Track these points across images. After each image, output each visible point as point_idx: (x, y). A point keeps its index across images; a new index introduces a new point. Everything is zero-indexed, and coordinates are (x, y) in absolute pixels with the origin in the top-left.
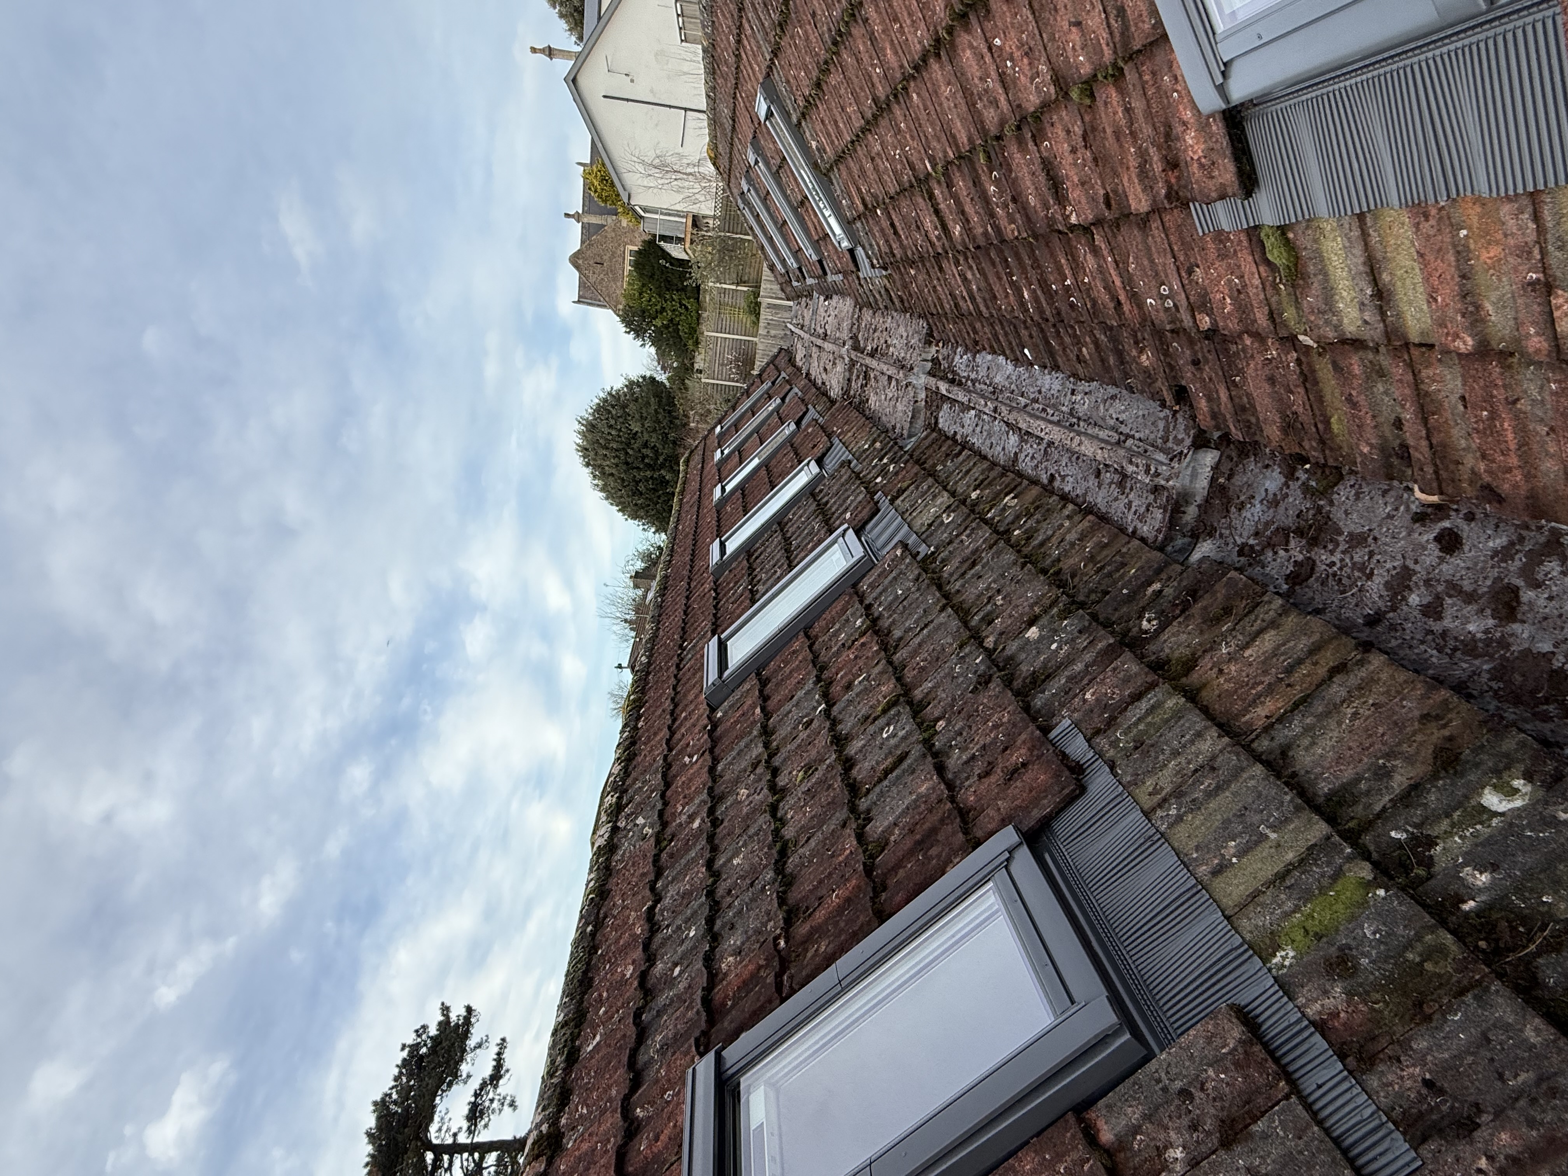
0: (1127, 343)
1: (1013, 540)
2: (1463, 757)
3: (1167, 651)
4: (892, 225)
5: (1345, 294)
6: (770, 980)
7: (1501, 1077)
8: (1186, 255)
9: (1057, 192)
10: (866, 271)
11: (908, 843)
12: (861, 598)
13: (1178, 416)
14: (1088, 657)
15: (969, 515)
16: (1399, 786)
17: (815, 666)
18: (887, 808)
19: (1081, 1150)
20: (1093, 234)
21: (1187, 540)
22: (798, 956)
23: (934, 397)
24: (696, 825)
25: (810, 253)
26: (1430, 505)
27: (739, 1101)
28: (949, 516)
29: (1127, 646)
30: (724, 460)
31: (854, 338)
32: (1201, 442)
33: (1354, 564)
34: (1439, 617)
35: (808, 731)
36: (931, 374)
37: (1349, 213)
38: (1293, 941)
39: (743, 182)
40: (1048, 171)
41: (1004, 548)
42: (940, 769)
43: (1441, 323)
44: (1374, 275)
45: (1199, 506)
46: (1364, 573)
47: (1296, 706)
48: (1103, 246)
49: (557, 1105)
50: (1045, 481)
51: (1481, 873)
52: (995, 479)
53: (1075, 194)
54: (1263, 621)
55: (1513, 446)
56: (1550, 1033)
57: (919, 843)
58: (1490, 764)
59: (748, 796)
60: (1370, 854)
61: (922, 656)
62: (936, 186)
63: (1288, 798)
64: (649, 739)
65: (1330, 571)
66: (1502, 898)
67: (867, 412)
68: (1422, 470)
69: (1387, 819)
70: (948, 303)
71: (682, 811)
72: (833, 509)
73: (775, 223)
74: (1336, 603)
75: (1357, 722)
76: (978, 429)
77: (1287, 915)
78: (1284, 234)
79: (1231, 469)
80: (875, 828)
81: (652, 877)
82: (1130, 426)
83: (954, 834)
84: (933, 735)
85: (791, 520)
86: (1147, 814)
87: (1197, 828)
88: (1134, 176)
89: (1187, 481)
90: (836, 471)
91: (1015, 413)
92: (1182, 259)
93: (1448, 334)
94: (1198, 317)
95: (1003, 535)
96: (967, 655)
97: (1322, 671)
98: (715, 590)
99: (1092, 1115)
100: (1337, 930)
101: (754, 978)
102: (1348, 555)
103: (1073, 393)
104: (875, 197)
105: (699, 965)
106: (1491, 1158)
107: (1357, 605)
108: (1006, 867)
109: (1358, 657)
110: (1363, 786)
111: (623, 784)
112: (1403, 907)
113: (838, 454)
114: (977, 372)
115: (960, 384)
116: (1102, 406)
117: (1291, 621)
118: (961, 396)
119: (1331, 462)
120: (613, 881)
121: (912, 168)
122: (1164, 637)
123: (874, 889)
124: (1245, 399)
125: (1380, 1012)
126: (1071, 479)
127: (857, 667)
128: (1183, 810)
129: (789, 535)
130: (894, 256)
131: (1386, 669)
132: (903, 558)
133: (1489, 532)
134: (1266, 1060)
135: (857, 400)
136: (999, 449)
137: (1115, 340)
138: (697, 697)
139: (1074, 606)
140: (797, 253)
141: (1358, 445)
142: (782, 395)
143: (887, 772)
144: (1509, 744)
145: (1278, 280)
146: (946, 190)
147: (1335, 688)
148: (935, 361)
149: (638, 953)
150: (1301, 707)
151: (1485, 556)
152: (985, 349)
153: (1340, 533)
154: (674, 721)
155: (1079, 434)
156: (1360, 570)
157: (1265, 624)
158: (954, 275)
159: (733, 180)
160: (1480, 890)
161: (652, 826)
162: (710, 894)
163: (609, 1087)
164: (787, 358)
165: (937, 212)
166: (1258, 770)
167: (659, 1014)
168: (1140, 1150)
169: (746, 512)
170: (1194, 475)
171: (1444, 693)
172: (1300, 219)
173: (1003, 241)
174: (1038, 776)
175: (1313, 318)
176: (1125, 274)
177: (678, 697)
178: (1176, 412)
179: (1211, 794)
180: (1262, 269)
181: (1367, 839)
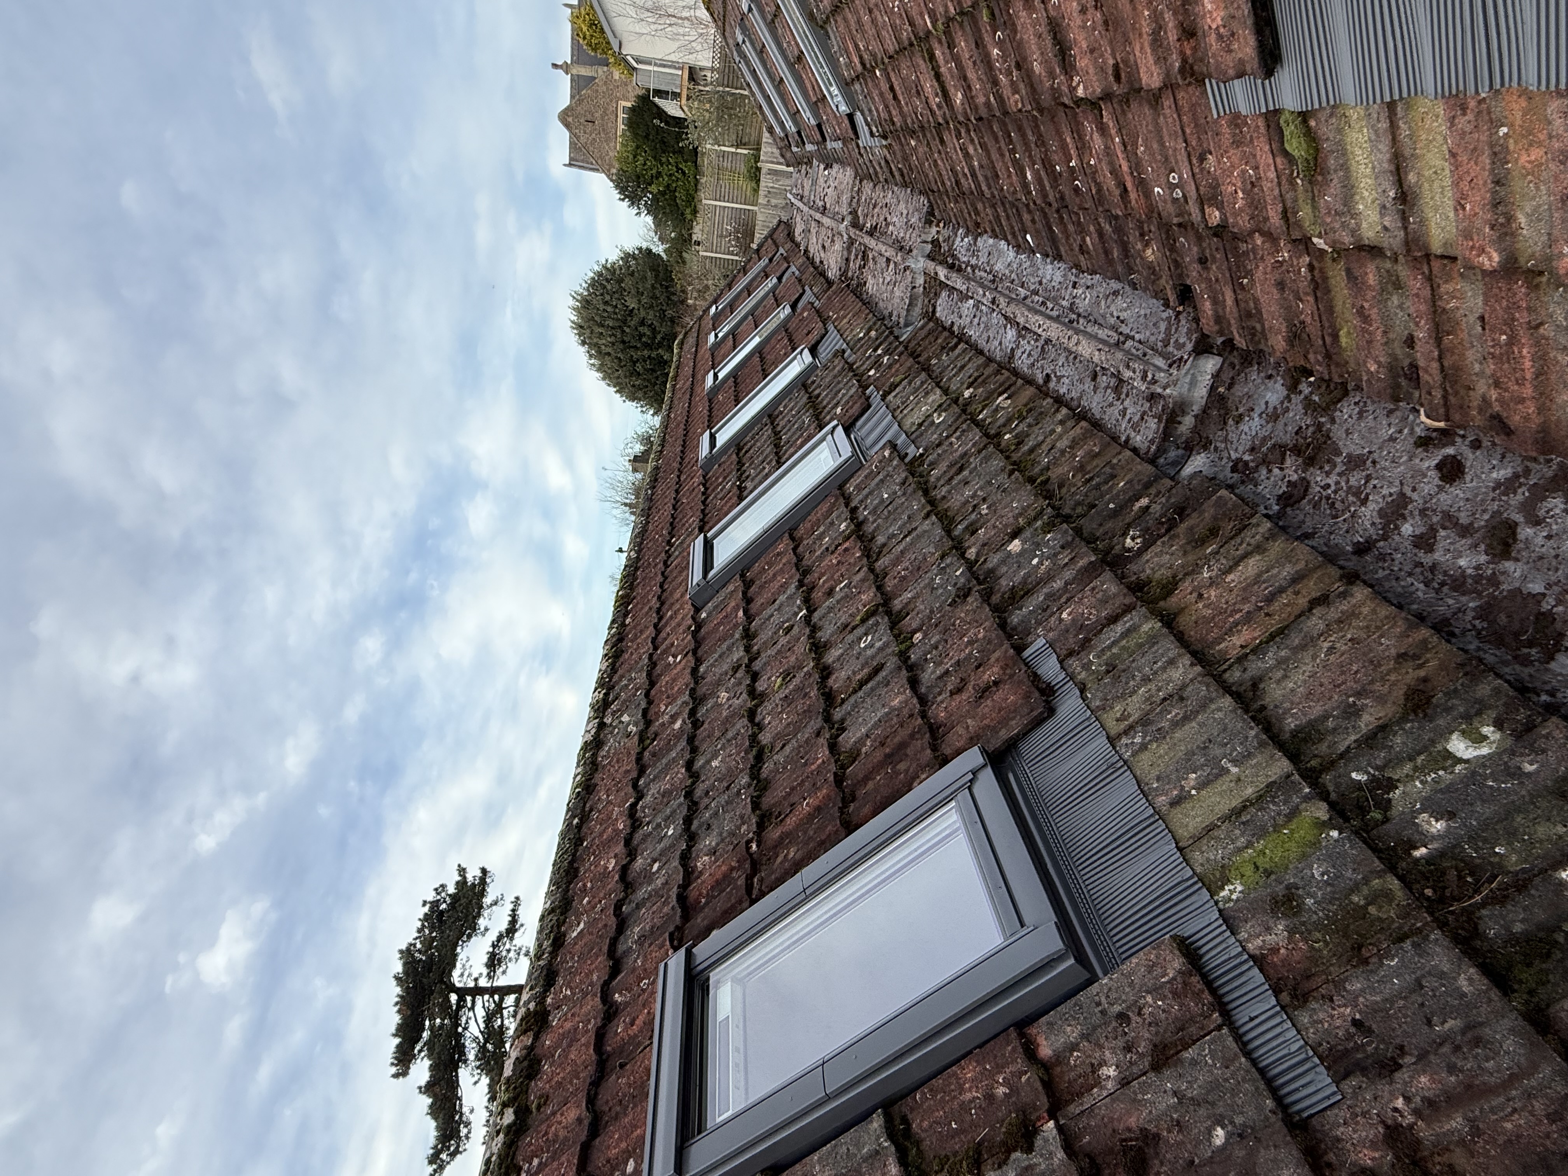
0: (1133, 236)
1: (1003, 444)
2: (1434, 700)
3: (1148, 571)
4: (892, 89)
5: (1366, 194)
6: (741, 882)
7: (1429, 1023)
8: (1199, 138)
9: (1064, 60)
10: (865, 139)
11: (879, 755)
12: (847, 500)
13: (1181, 317)
14: (1068, 574)
15: (960, 416)
16: (1366, 725)
17: (798, 570)
18: (860, 719)
19: (1020, 1063)
20: (1101, 110)
21: (1180, 452)
22: (769, 859)
23: (933, 283)
24: (677, 725)
25: (807, 115)
26: (1436, 430)
27: (708, 995)
28: (940, 415)
29: (1109, 564)
30: (717, 345)
31: (854, 213)
32: (1203, 348)
33: (1350, 488)
34: (1430, 549)
35: (788, 636)
36: (930, 257)
37: (1378, 101)
38: (1243, 876)
39: (738, 32)
40: (1055, 34)
41: (994, 453)
42: (914, 683)
43: (1467, 235)
44: (1399, 175)
45: (1196, 416)
46: (1359, 498)
47: (1272, 637)
48: (1111, 125)
49: (543, 986)
50: (1041, 381)
51: (1437, 821)
52: (989, 377)
53: (1082, 62)
54: (1249, 544)
55: (1528, 376)
56: (1483, 982)
57: (888, 756)
58: (1462, 709)
59: (728, 699)
60: (1328, 793)
61: (904, 565)
62: (936, 45)
63: (1253, 733)
64: (636, 637)
65: (1324, 493)
66: (1454, 847)
67: (865, 297)
68: (1430, 393)
69: (1350, 760)
70: (949, 179)
71: (665, 710)
72: (825, 403)
73: (772, 80)
74: (1326, 528)
75: (1332, 658)
76: (976, 320)
77: (1240, 850)
78: (1305, 121)
79: (1233, 378)
80: (848, 739)
81: (634, 774)
82: (1130, 326)
83: (923, 749)
84: (909, 648)
85: (781, 412)
86: (1112, 741)
87: (1160, 757)
88: (1146, 44)
89: (1185, 390)
90: (830, 361)
91: (1013, 306)
92: (1194, 143)
93: (1472, 248)
94: (1207, 210)
95: (992, 438)
96: (948, 566)
97: (1303, 602)
98: (704, 485)
99: (1033, 1031)
100: (1287, 868)
101: (726, 879)
102: (1344, 478)
103: (1074, 287)
104: (873, 55)
105: (676, 863)
106: (1407, 1099)
107: (1347, 532)
108: (970, 788)
109: (1341, 589)
110: (1330, 723)
111: (610, 681)
112: (1355, 850)
113: (833, 342)
114: (978, 256)
115: (959, 270)
116: (1103, 303)
117: (1277, 547)
118: (959, 283)
119: (1336, 379)
120: (598, 776)
121: (912, 24)
122: (1147, 556)
123: (843, 799)
124: (1252, 305)
125: (1320, 950)
126: (1067, 381)
127: (839, 574)
128: (1148, 738)
129: (779, 429)
130: (893, 124)
131: (1368, 602)
132: (891, 460)
133: (1494, 462)
134: (1203, 992)
135: (854, 282)
136: (996, 343)
137: (1119, 230)
138: (682, 596)
139: (1060, 518)
140: (795, 115)
141: (1365, 362)
142: (778, 275)
143: (862, 683)
144: (1484, 689)
145: (1295, 174)
146: (947, 51)
147: (1314, 620)
148: (935, 243)
149: (620, 848)
150: (1277, 639)
151: (1487, 487)
152: (986, 232)
153: (1338, 453)
154: (660, 619)
155: (1077, 332)
156: (1354, 495)
157: (1250, 548)
158: (955, 148)
159: (727, 28)
160: (1434, 838)
161: (636, 724)
162: (689, 794)
163: (591, 972)
164: (786, 232)
165: (938, 76)
166: (1227, 702)
167: (638, 907)
168: (1075, 1066)
169: (737, 402)
170: (1193, 383)
171: (1424, 632)
172: (1324, 104)
173: (1006, 113)
174: (1008, 696)
175: (1329, 220)
176: (1133, 159)
177: (665, 594)
178: (1179, 313)
179: (1176, 724)
180: (1279, 160)
181: (1327, 778)
